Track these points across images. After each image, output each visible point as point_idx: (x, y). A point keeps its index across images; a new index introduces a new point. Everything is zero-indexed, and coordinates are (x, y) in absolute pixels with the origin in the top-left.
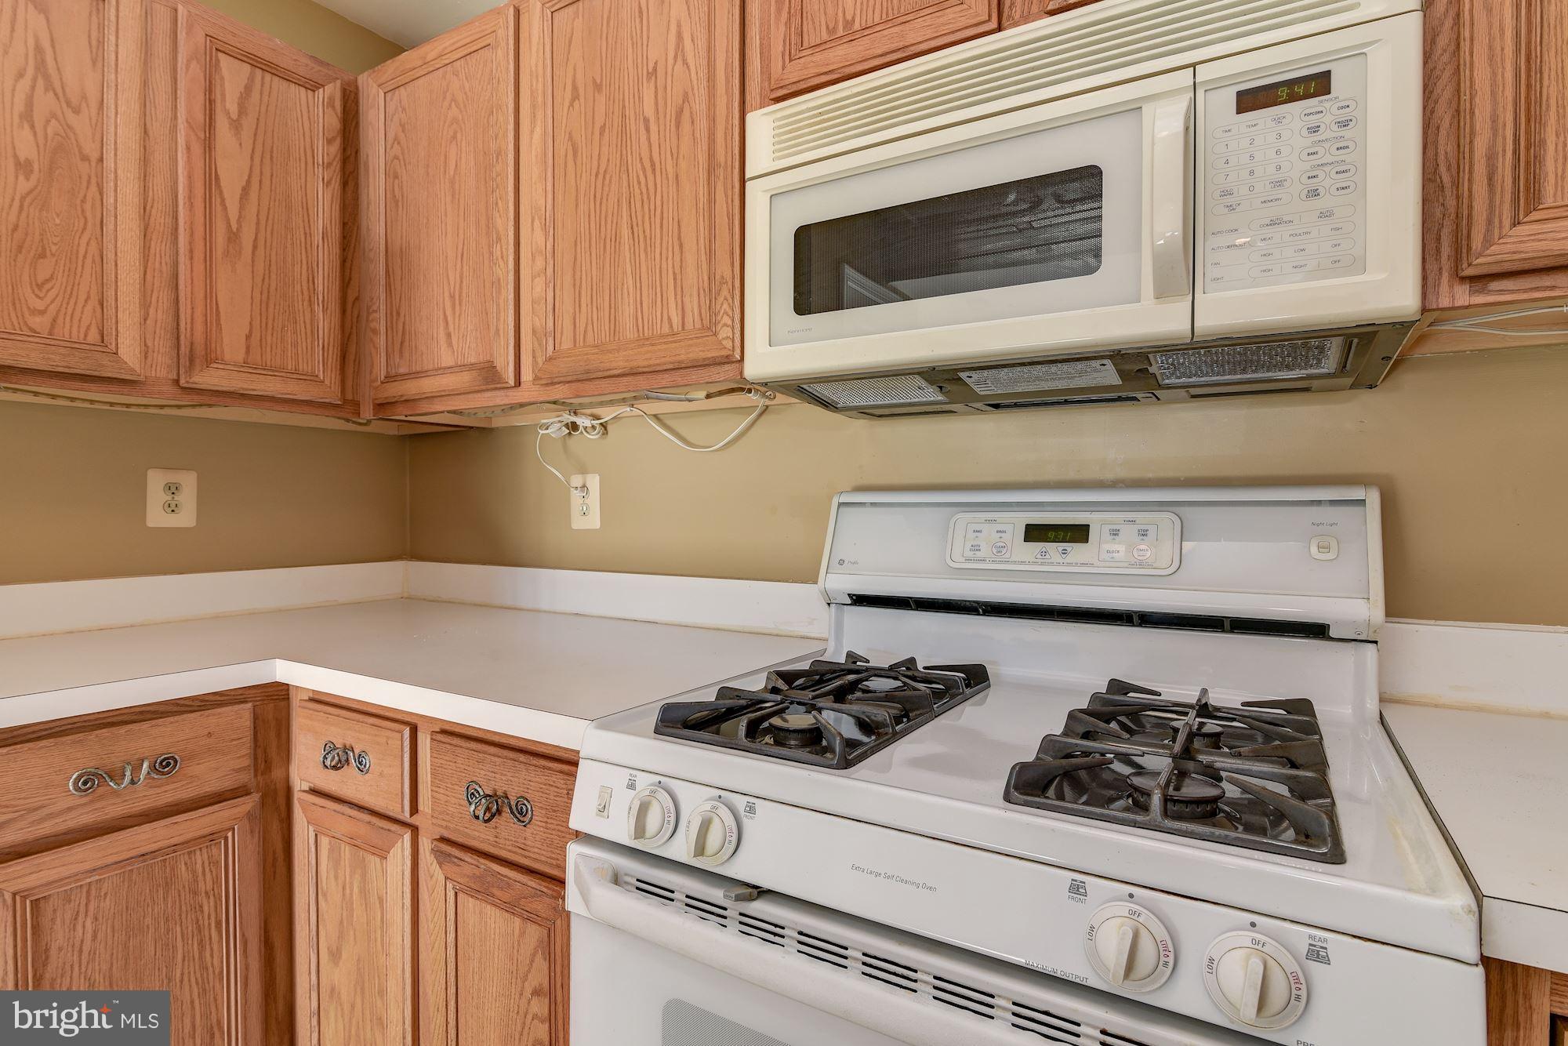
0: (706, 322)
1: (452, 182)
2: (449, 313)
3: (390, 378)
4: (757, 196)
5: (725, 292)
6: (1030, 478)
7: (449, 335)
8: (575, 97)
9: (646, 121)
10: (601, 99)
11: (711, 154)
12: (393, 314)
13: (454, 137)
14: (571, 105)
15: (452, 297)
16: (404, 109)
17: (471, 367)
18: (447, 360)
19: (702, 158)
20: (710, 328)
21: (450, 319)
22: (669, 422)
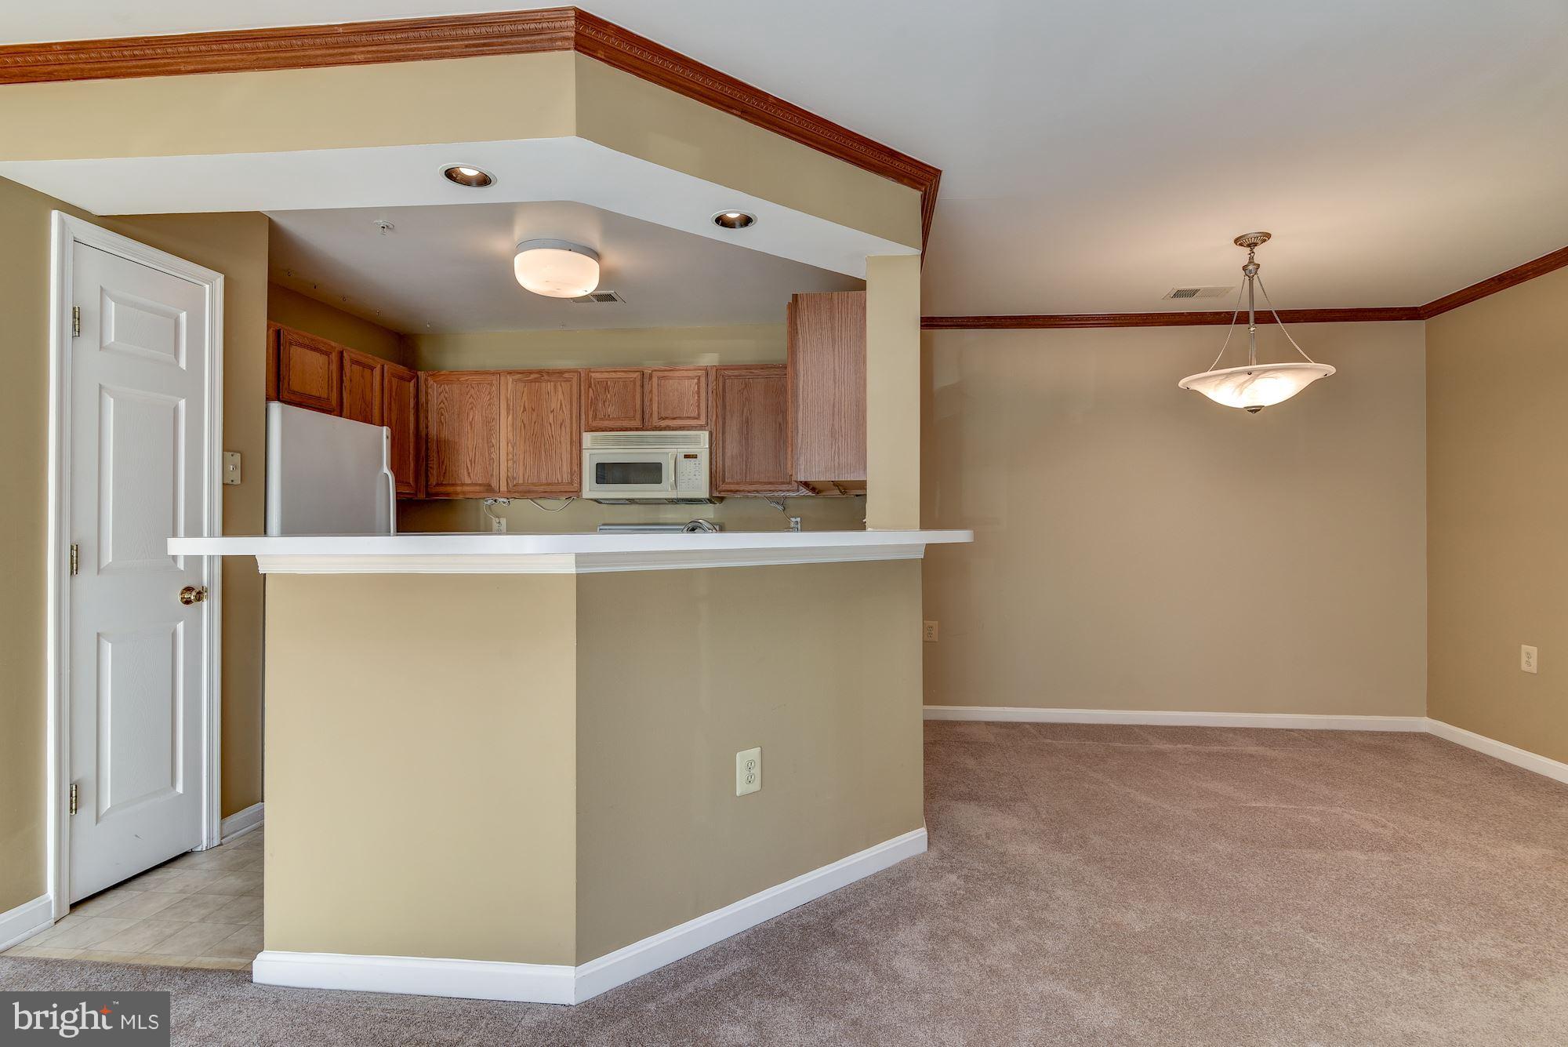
0: (570, 480)
1: (471, 424)
2: (469, 466)
3: (438, 485)
4: (586, 455)
5: (575, 474)
6: (651, 522)
7: (469, 473)
8: (525, 410)
9: (550, 424)
10: (535, 414)
11: (571, 439)
12: (441, 463)
13: (472, 408)
14: (523, 412)
15: (471, 461)
16: (446, 392)
17: (480, 485)
18: (467, 481)
19: (569, 439)
20: (571, 483)
21: (470, 468)
22: (536, 501)
